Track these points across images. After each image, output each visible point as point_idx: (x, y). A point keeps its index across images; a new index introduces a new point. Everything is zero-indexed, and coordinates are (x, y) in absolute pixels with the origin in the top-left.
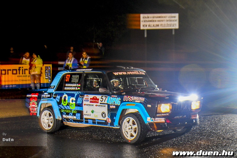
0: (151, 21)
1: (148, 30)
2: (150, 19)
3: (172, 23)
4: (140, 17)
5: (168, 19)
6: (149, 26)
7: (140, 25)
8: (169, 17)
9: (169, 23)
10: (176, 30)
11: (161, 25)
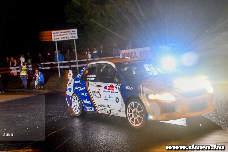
1: (58, 42)
2: (58, 34)
3: (73, 35)
4: (51, 33)
5: (70, 33)
6: (58, 38)
7: (52, 39)
8: (71, 32)
9: (71, 35)
10: (76, 40)
11: (66, 37)
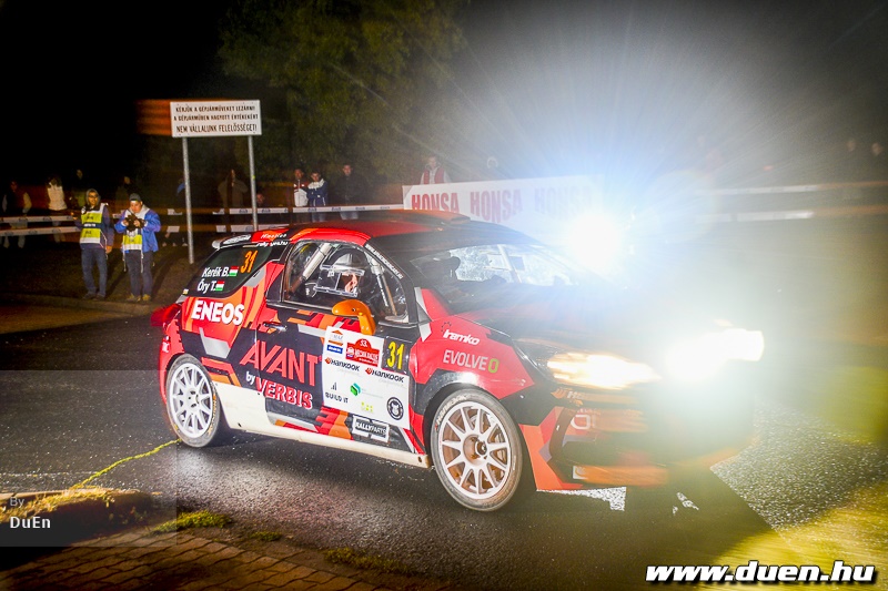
0: (196, 118)
1: (189, 139)
2: (194, 114)
3: (247, 121)
4: (169, 108)
5: (236, 113)
6: (193, 129)
7: (169, 128)
8: (238, 109)
9: (239, 122)
10: (254, 137)
11: (221, 127)
